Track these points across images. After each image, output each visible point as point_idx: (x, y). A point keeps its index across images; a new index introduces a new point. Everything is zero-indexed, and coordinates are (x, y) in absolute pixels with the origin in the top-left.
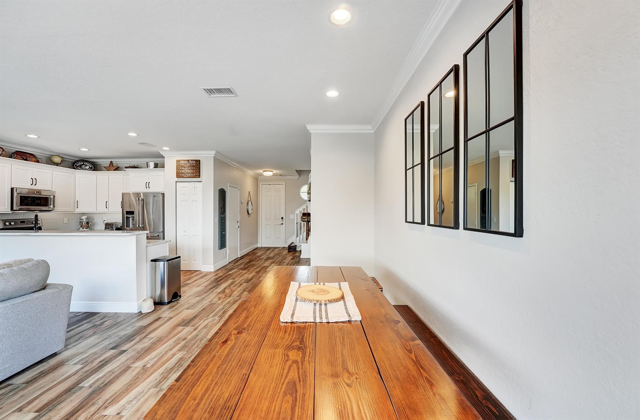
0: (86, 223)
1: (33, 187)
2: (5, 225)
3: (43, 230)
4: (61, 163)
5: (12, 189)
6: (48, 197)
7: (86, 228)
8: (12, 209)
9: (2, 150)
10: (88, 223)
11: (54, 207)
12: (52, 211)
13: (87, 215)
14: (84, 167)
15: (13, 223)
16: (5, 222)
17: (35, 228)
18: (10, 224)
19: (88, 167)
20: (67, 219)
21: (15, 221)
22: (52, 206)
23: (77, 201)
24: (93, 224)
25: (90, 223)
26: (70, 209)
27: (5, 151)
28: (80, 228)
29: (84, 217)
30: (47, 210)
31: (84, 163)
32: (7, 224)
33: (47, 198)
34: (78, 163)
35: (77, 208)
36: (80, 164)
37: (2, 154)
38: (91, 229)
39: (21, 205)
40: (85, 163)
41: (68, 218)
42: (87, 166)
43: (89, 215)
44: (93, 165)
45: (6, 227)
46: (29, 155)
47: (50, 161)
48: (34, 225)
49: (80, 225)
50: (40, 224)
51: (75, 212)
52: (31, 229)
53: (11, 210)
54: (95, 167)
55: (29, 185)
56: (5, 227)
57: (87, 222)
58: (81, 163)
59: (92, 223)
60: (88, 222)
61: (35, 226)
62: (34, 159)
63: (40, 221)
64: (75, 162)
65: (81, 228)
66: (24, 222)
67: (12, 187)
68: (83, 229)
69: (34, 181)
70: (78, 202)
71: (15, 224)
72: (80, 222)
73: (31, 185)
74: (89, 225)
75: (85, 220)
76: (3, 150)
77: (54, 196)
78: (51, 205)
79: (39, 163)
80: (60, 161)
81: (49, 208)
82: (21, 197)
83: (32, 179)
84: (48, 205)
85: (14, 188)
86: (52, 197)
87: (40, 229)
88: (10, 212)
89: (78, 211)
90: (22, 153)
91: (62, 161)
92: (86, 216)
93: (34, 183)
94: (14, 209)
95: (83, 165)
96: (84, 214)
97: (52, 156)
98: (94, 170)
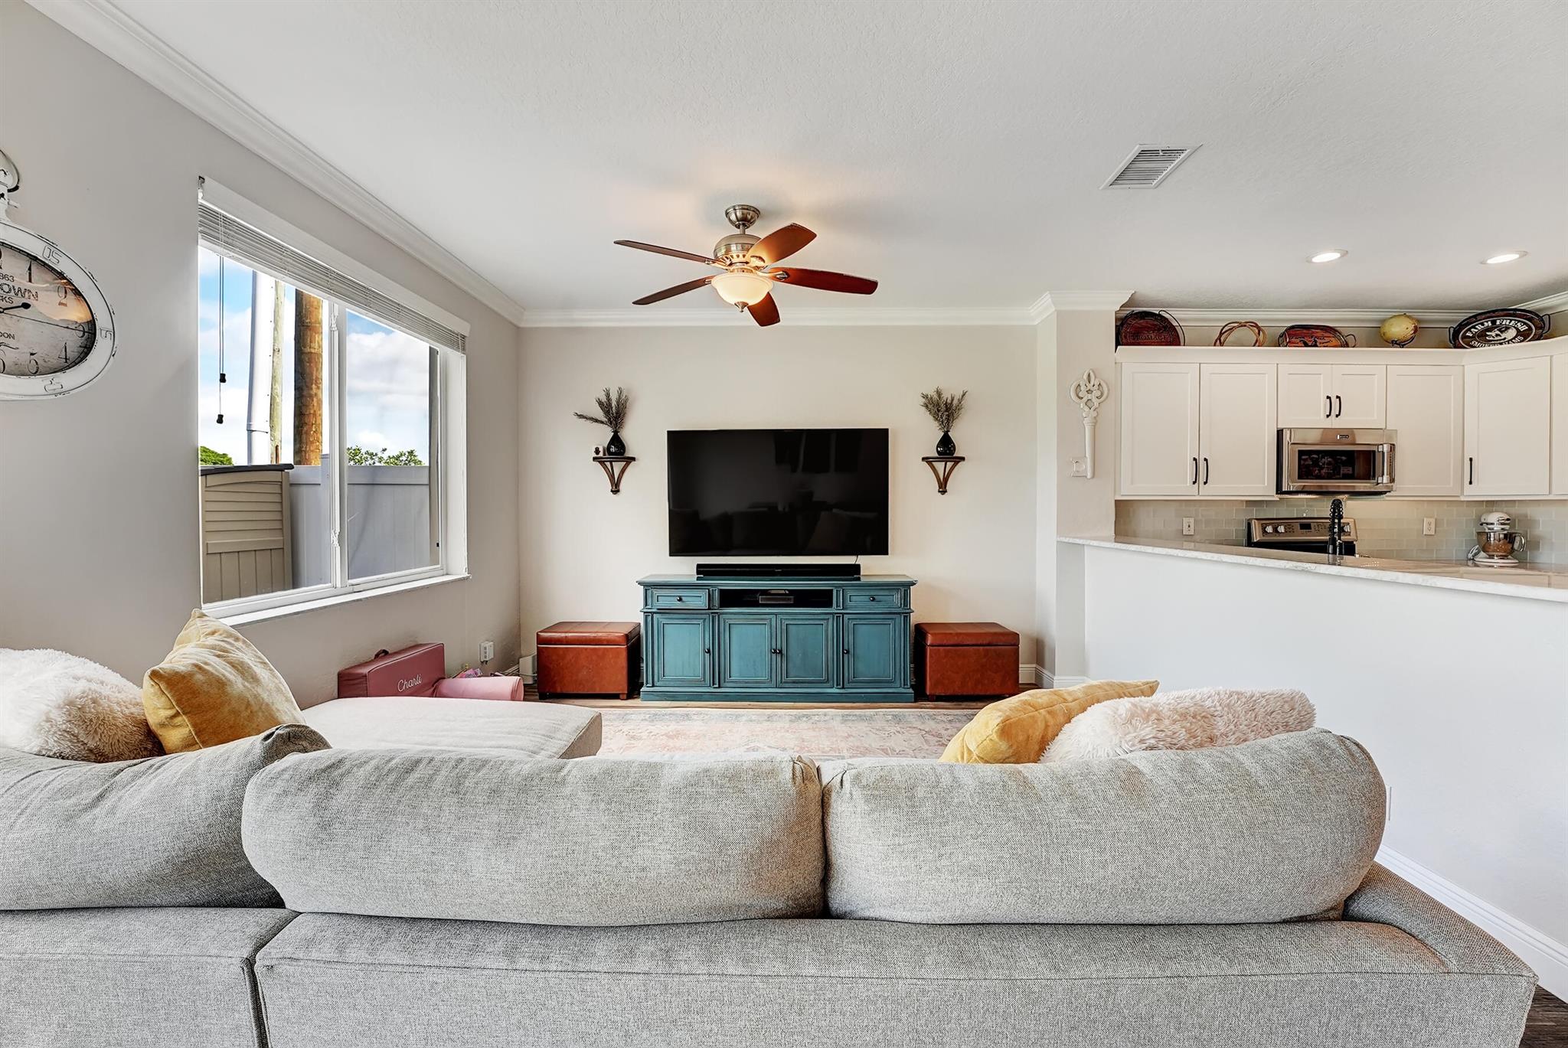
0: (1502, 536)
1: (1334, 423)
2: (1264, 532)
3: (1357, 556)
4: (1413, 338)
5: (1280, 433)
6: (1374, 448)
7: (1503, 557)
8: (1279, 490)
9: (1257, 331)
10: (1510, 538)
11: (1392, 480)
12: (1385, 492)
13: (1505, 509)
14: (1497, 335)
15: (1281, 529)
16: (1265, 525)
17: (1331, 547)
18: (1275, 530)
19: (1512, 333)
20: (1433, 521)
21: (1287, 521)
22: (1386, 479)
23: (1471, 460)
24: (1534, 544)
25: (1518, 539)
26: (1446, 488)
27: (1264, 333)
28: (1476, 554)
29: (1494, 518)
30: (1373, 490)
31: (1494, 322)
32: (1269, 529)
33: (1369, 452)
34: (1474, 327)
35: (1471, 483)
36: (1480, 327)
37: (1257, 341)
38: (1523, 563)
39: (1300, 477)
40: (1498, 323)
41: (1436, 520)
42: (1507, 328)
43: (1516, 510)
44: (1530, 319)
45: (1267, 538)
46: (1320, 333)
47: (1379, 338)
48: (1328, 538)
49: (1479, 543)
50: (1349, 535)
51: (1462, 499)
52: (1318, 548)
53: (1277, 493)
54: (1541, 328)
55: (1323, 416)
56: (1264, 538)
57: (1505, 535)
58: (1482, 324)
59: (1526, 538)
60: (1511, 534)
61: (1333, 541)
62: (1334, 341)
63: (1352, 524)
64: (1461, 326)
65: (1482, 554)
66: (1306, 527)
67: (1280, 426)
68: (1491, 557)
69: (1334, 405)
70: (1473, 462)
71: (1286, 532)
72: (1479, 533)
73: (1328, 416)
74: (1516, 546)
75: (1497, 527)
76: (1259, 329)
77: (1392, 447)
78: (1383, 474)
79: (1348, 346)
80: (1410, 329)
81: (1378, 484)
82: (1301, 453)
83: (1328, 400)
84: (1374, 476)
85: (1284, 430)
86: (1386, 448)
87: (1349, 549)
88: (1276, 498)
89: (1471, 493)
90: (1305, 331)
91: (1416, 330)
92: (1502, 512)
93: (1336, 411)
94: (1285, 489)
95: (1489, 329)
96: (1491, 505)
97: (1383, 321)
98: (1538, 338)
